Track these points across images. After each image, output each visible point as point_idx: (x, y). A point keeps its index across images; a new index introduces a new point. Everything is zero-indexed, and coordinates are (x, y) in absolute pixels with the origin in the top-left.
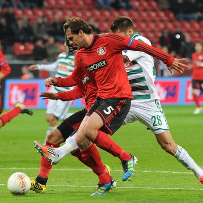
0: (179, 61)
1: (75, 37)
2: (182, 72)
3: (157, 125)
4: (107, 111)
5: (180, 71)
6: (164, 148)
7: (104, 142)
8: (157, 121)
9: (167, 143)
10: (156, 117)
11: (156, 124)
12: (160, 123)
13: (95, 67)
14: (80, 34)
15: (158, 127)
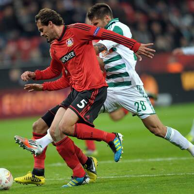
0: (146, 47)
1: (45, 28)
2: (152, 57)
3: (141, 111)
4: (81, 104)
5: (149, 56)
6: (153, 132)
7: (83, 133)
8: (140, 106)
9: (155, 127)
10: (139, 102)
11: (139, 109)
12: (144, 108)
13: (66, 58)
14: (49, 25)
15: (143, 112)
